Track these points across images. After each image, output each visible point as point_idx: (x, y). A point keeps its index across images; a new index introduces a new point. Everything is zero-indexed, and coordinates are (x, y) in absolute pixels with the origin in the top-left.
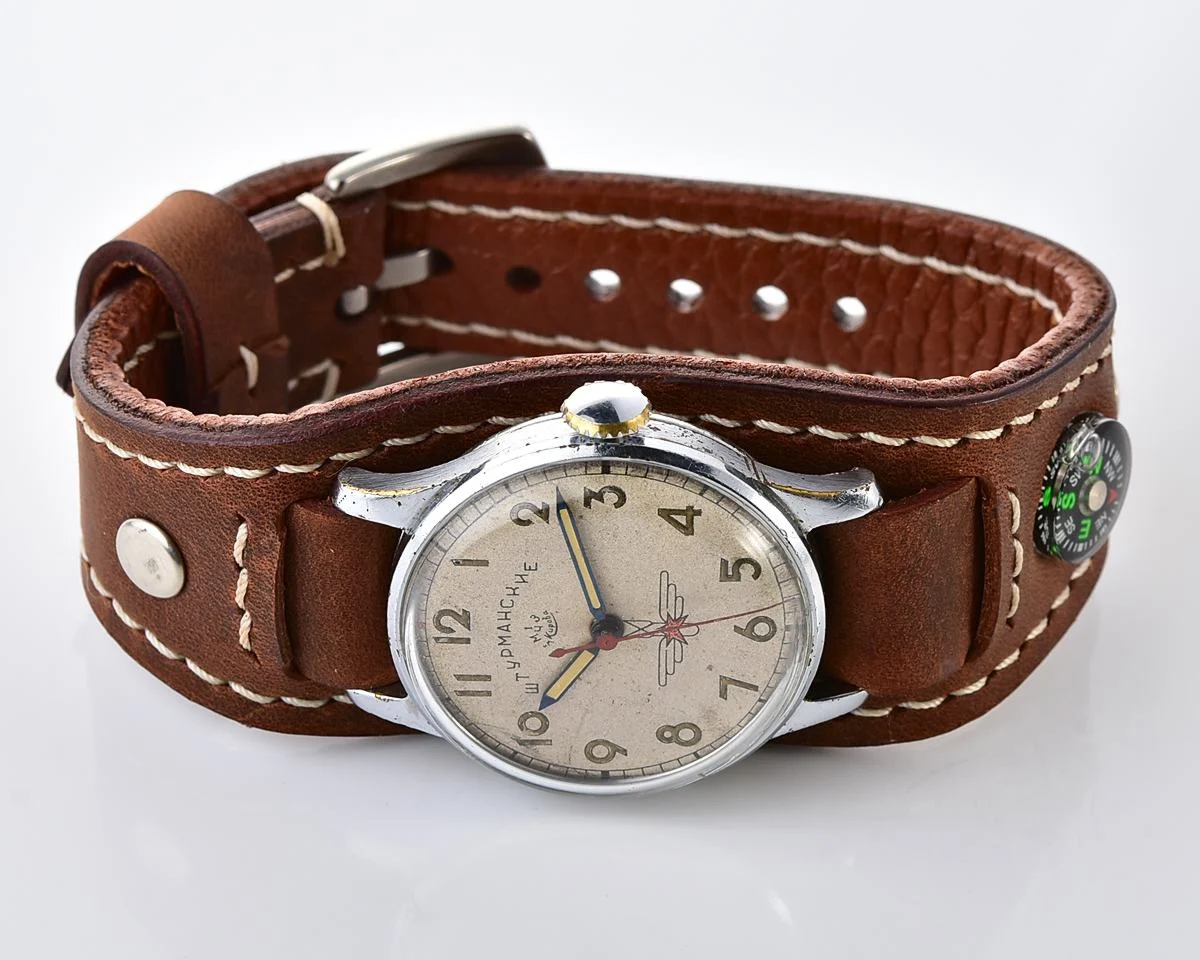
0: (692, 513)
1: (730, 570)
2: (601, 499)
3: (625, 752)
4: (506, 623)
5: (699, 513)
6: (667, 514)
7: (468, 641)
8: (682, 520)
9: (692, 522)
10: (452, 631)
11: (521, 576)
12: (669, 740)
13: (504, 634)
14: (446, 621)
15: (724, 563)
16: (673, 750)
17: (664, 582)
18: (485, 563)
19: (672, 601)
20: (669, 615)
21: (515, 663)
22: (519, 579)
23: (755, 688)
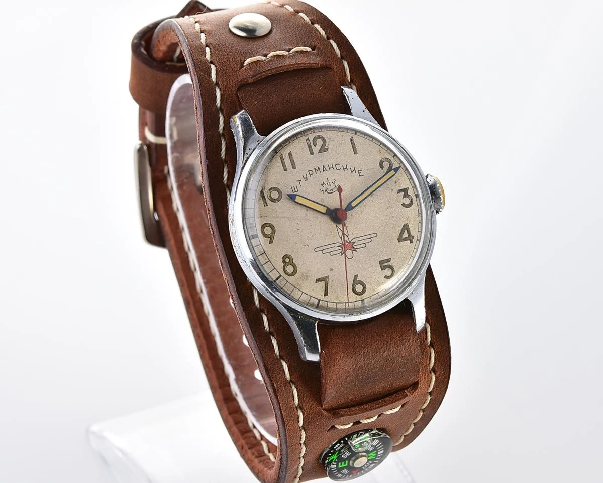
0: (410, 238)
1: (386, 264)
2: (404, 196)
3: (271, 242)
4: (328, 168)
5: (411, 242)
6: (406, 227)
7: (312, 153)
8: (405, 235)
9: (405, 239)
10: (315, 146)
11: (354, 170)
12: (284, 262)
13: (321, 169)
14: (319, 142)
15: (389, 260)
16: (280, 265)
17: (371, 236)
18: (355, 153)
19: (362, 242)
20: (354, 243)
21: (306, 178)
22: (353, 169)
23: (326, 294)
